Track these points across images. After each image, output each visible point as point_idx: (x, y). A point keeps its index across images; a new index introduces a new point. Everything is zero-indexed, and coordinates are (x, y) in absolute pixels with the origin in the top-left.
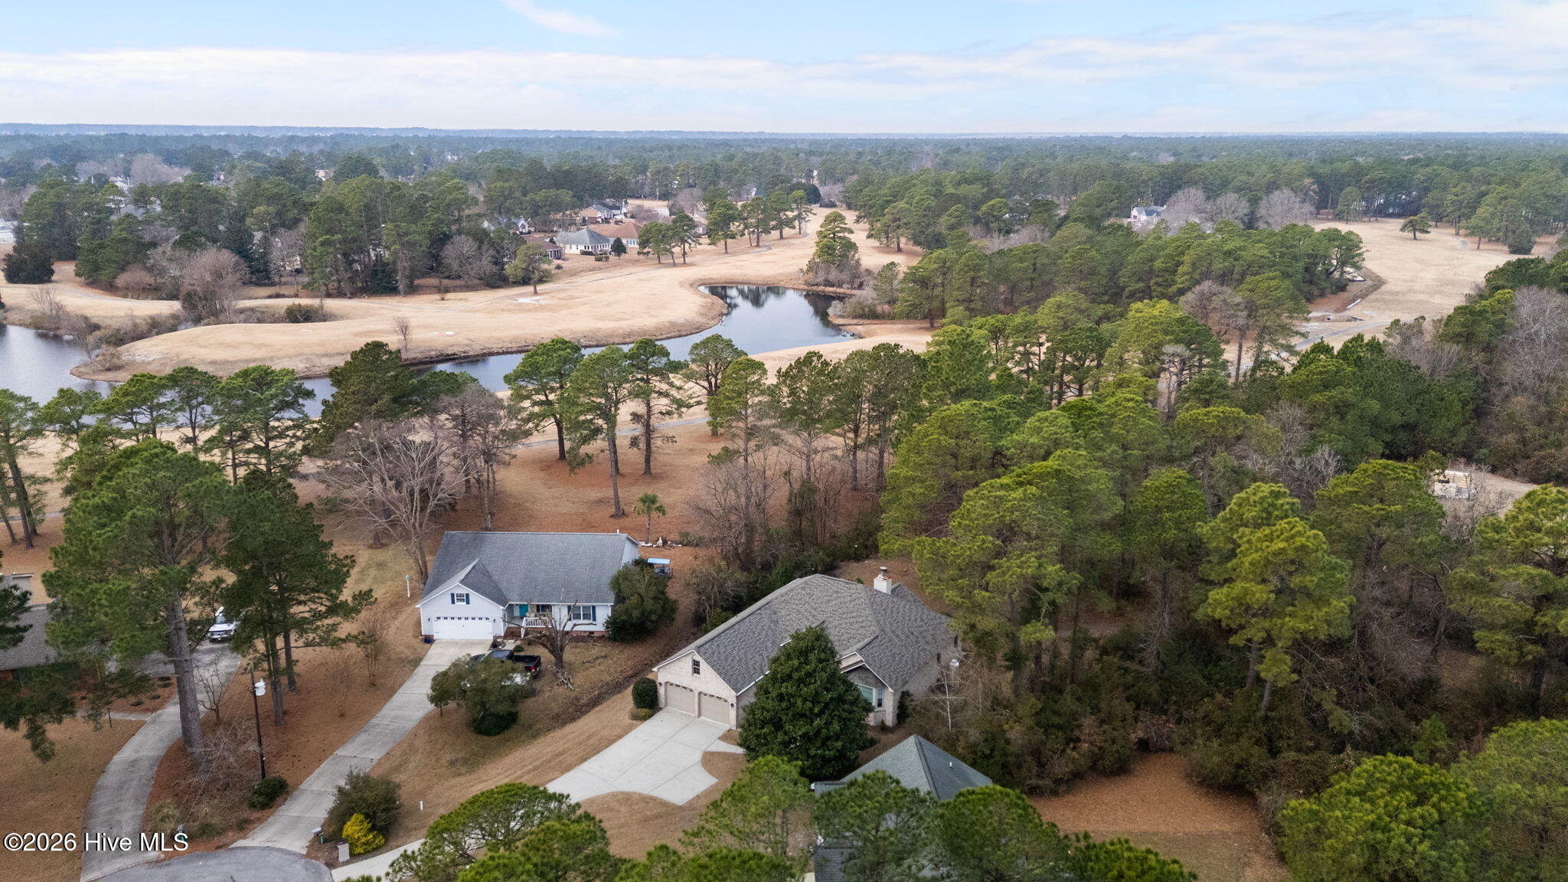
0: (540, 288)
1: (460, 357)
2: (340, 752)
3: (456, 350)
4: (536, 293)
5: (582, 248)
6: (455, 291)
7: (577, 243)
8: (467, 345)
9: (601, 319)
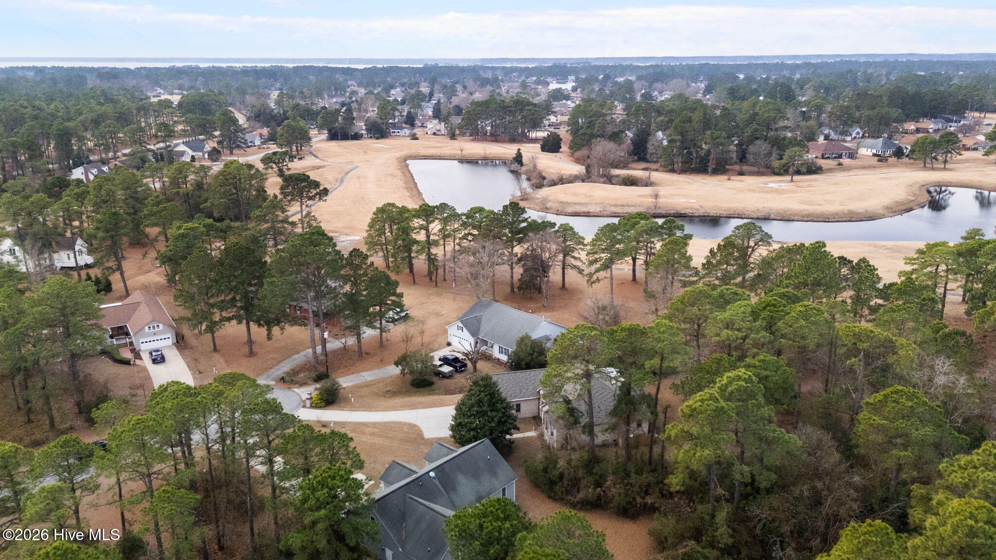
0: (796, 178)
1: (688, 216)
2: (362, 374)
3: (688, 211)
4: (792, 180)
5: (874, 151)
6: (749, 175)
7: (872, 147)
8: (697, 209)
9: (802, 202)
